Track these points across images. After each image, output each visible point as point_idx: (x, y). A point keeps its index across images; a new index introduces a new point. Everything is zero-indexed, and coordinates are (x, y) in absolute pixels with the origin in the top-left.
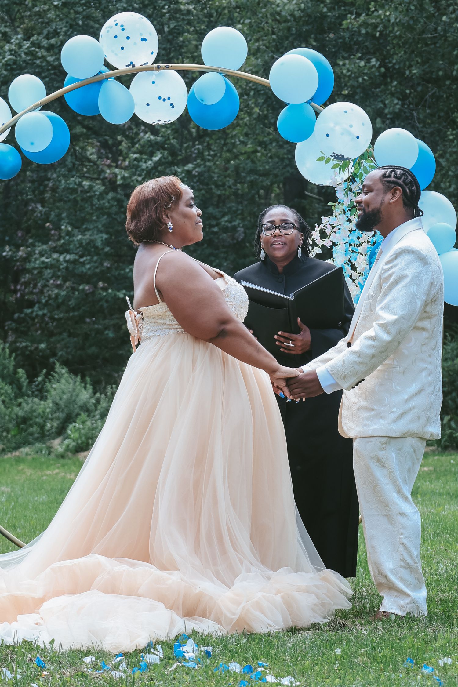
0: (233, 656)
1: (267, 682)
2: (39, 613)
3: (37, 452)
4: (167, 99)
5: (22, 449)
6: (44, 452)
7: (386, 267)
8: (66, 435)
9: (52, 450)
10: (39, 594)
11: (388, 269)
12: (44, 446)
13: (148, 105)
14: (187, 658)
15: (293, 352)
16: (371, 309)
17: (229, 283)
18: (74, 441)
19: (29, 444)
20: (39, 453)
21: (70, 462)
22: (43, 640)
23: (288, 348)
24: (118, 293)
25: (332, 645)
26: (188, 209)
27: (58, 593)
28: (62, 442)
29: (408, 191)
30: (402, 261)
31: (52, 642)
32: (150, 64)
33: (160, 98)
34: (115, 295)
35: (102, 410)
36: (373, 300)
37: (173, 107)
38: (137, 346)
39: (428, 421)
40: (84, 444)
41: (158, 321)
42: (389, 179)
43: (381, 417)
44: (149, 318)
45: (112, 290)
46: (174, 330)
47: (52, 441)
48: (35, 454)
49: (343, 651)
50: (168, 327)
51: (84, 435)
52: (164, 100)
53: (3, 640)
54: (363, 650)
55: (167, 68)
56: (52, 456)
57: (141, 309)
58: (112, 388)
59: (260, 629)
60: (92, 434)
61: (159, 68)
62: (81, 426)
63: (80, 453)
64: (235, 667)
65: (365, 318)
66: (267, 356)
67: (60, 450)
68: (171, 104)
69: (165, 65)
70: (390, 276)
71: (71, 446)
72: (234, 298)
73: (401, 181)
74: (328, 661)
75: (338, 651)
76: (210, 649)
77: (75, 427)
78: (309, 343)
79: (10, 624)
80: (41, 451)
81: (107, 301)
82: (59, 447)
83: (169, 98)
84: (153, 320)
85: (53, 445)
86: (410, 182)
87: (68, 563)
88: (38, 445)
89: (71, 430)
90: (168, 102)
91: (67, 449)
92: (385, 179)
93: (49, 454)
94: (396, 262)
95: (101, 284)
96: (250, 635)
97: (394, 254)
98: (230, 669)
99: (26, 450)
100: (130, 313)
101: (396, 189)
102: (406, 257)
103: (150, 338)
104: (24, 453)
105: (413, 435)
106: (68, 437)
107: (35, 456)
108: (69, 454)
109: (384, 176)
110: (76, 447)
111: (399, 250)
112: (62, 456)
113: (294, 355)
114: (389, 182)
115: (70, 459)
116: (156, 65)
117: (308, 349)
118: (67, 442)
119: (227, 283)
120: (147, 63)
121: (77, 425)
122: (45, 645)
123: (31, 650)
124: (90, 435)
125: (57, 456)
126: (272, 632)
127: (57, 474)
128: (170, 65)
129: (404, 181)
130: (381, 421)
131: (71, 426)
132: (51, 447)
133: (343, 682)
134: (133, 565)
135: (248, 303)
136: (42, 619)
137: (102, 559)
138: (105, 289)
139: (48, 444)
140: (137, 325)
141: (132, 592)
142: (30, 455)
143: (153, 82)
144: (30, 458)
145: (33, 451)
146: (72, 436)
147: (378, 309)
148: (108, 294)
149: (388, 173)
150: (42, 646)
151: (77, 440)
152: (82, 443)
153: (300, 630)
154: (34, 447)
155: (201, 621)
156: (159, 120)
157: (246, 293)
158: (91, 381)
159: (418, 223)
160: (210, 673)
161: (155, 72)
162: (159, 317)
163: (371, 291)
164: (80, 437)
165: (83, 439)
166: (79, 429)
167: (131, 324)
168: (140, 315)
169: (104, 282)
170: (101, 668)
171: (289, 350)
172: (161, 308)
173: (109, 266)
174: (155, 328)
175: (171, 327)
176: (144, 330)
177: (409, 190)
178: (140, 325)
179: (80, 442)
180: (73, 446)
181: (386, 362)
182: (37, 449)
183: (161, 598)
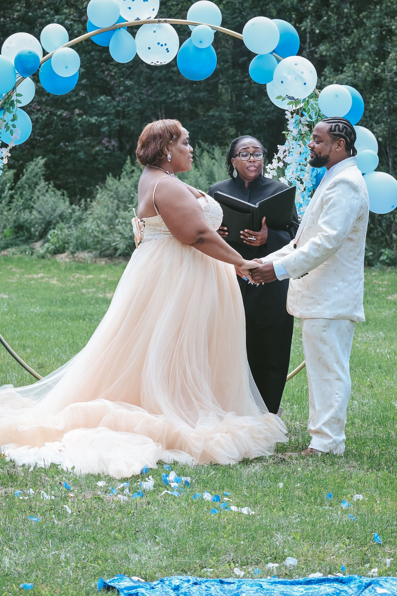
0: (206, 485)
1: (231, 510)
2: (61, 442)
3: (22, 252)
4: (164, 45)
5: (9, 249)
6: (27, 253)
7: (327, 192)
8: (46, 239)
9: (35, 251)
10: (60, 427)
11: (329, 194)
12: (28, 247)
13: (149, 48)
14: (172, 486)
15: (253, 244)
16: (314, 222)
17: (209, 202)
18: (53, 244)
19: (16, 245)
20: (24, 253)
21: (49, 262)
22: (66, 465)
23: (250, 241)
24: (90, 119)
25: (277, 479)
26: (183, 146)
27: (75, 426)
28: (43, 245)
29: (349, 140)
30: (339, 189)
31: (73, 468)
32: (152, 18)
33: (159, 44)
34: (89, 120)
35: (76, 218)
36: (317, 215)
37: (168, 51)
38: (139, 244)
39: (356, 308)
40: (61, 248)
41: (156, 228)
42: (335, 133)
43: (319, 304)
44: (149, 225)
45: (86, 117)
46: (168, 235)
47: (35, 244)
48: (20, 254)
49: (284, 484)
50: (163, 233)
51: (61, 240)
52: (162, 45)
53: (36, 463)
54: (299, 484)
55: (166, 22)
56: (34, 257)
57: (144, 219)
58: (86, 201)
59: (223, 461)
60: (68, 239)
61: (159, 22)
62: (59, 233)
63: (57, 255)
64: (207, 496)
65: (309, 228)
66: (234, 254)
67: (42, 251)
68: (167, 49)
69: (164, 19)
70: (330, 199)
71: (50, 249)
72: (213, 213)
73: (343, 134)
74: (274, 493)
75: (281, 485)
76: (189, 479)
77: (54, 232)
78: (266, 238)
79: (40, 448)
80: (26, 252)
81: (81, 125)
82: (40, 249)
83: (166, 45)
84: (152, 227)
85: (35, 247)
86: (351, 133)
87: (83, 404)
88: (23, 247)
89: (51, 235)
90: (165, 47)
91: (48, 251)
92: (332, 133)
93: (32, 254)
94: (334, 189)
95: (77, 111)
96: (215, 466)
97: (334, 183)
98: (204, 497)
99: (12, 250)
100: (135, 220)
101: (341, 141)
102: (342, 186)
103: (149, 240)
104: (11, 253)
105: (343, 318)
106: (48, 241)
107: (20, 256)
108: (49, 255)
109: (330, 130)
110: (54, 250)
111: (338, 181)
112: (43, 257)
113: (254, 246)
114: (335, 135)
115: (49, 260)
116: (157, 19)
117: (265, 242)
118: (46, 245)
119: (207, 202)
120: (150, 17)
121: (56, 231)
122: (67, 469)
123: (58, 473)
124: (66, 240)
125: (38, 257)
126: (231, 464)
127: (42, 278)
128: (168, 19)
129: (345, 133)
130: (319, 307)
131: (51, 232)
132: (34, 249)
133: (286, 513)
134: (129, 408)
135: (223, 216)
136: (64, 447)
137: (108, 403)
138: (80, 115)
139: (31, 245)
140: (140, 229)
141: (129, 429)
142: (16, 254)
143: (155, 32)
144: (15, 256)
145: (18, 251)
146: (52, 240)
147: (320, 222)
148: (83, 119)
149: (333, 127)
150: (65, 469)
151: (56, 244)
152: (59, 247)
153: (252, 461)
154: (19, 248)
155: (179, 453)
156: (158, 62)
157: (221, 208)
158: (67, 193)
159: (353, 161)
160: (190, 501)
161: (156, 24)
162: (157, 225)
163: (314, 209)
164: (58, 242)
165: (61, 243)
166: (57, 234)
167: (136, 229)
168: (142, 222)
169: (80, 109)
170: (111, 492)
171: (250, 242)
172: (158, 219)
173: (84, 95)
174: (153, 233)
175: (166, 233)
176: (145, 234)
177: (349, 138)
178: (142, 230)
179: (57, 245)
180: (52, 249)
181: (325, 263)
182: (22, 250)
183: (151, 435)
